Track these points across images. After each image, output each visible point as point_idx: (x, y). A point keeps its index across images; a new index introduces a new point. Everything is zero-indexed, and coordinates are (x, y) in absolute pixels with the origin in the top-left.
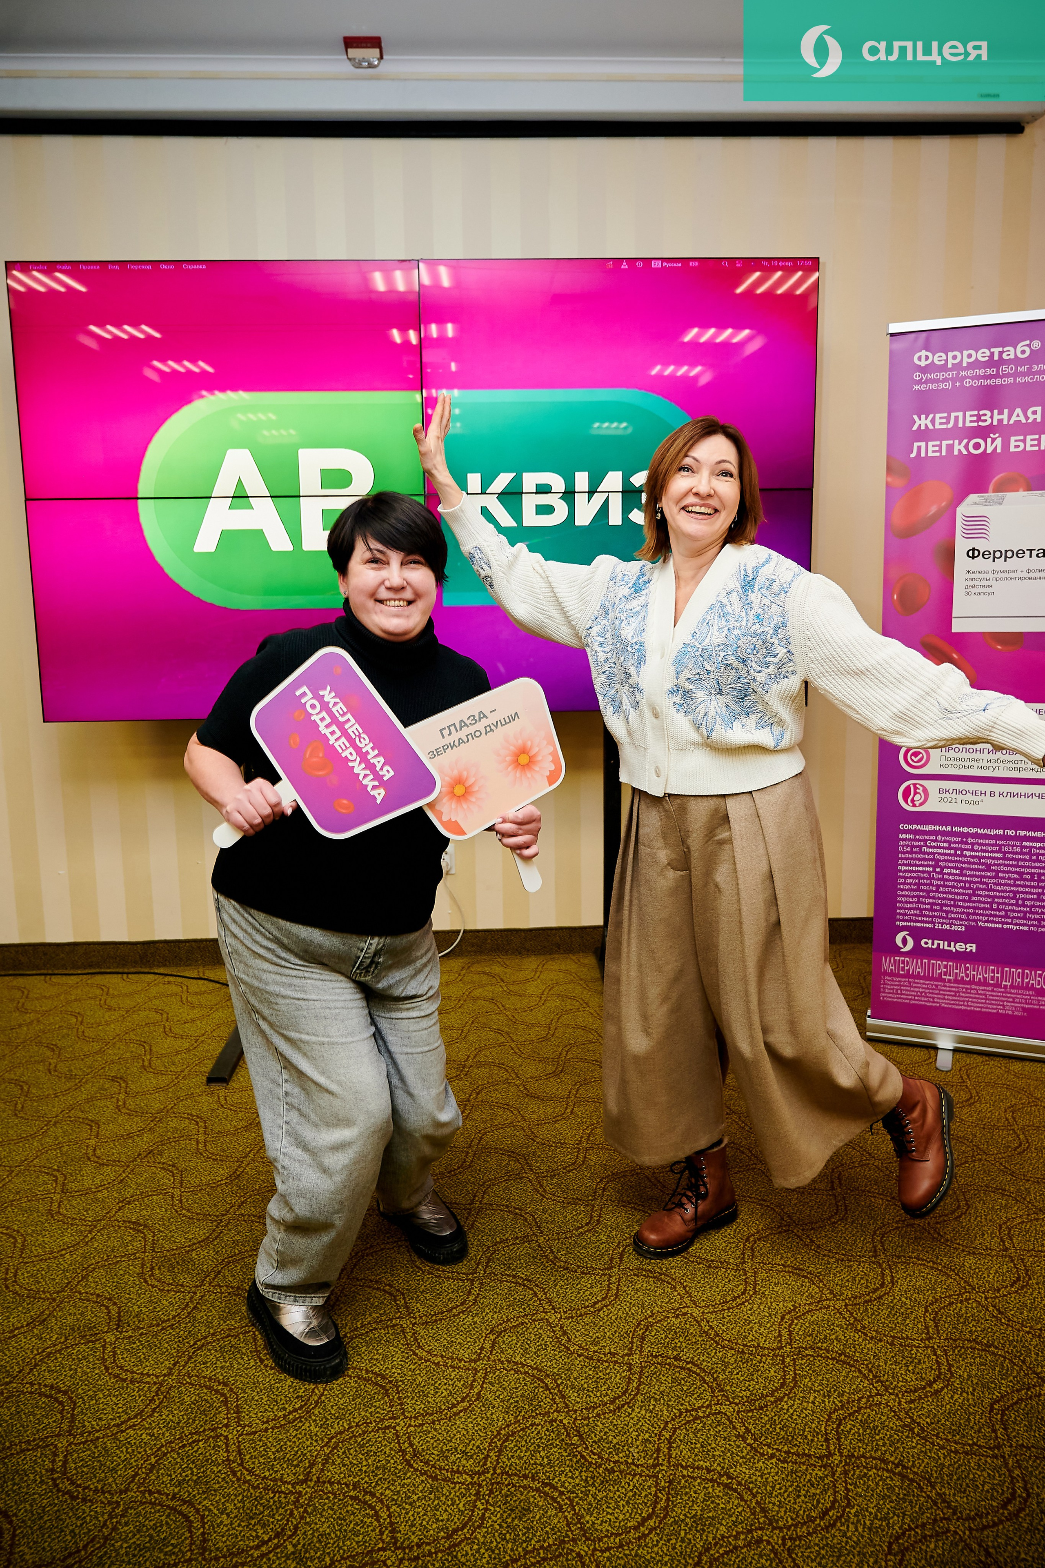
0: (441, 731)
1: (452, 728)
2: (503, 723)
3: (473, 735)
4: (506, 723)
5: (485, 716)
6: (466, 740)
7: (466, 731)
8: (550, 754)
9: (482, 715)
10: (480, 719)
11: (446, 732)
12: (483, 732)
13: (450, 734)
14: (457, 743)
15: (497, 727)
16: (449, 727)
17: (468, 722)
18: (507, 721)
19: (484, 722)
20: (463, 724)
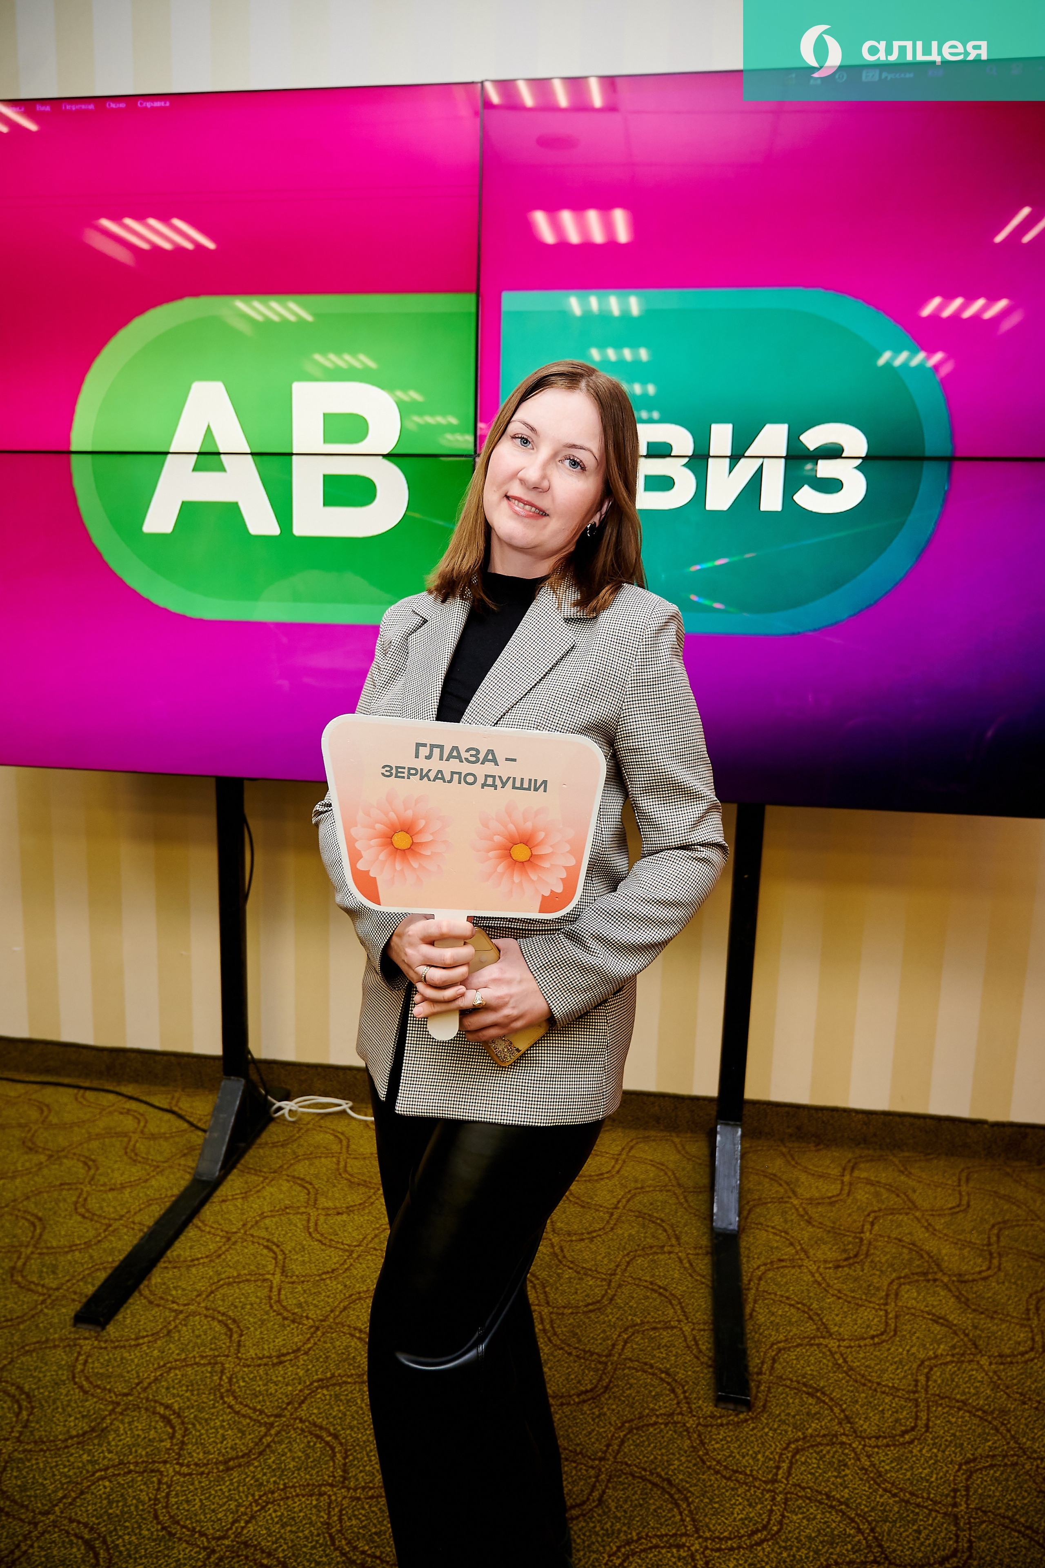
0: (418, 745)
1: (436, 751)
2: (518, 785)
3: (463, 778)
4: (521, 788)
5: (495, 761)
6: (448, 778)
7: (454, 765)
8: (568, 869)
9: (491, 757)
10: (485, 760)
11: (424, 751)
12: (481, 780)
13: (428, 757)
14: (432, 775)
15: (504, 785)
16: (432, 746)
17: (464, 755)
18: (526, 785)
19: (490, 768)
20: (455, 754)
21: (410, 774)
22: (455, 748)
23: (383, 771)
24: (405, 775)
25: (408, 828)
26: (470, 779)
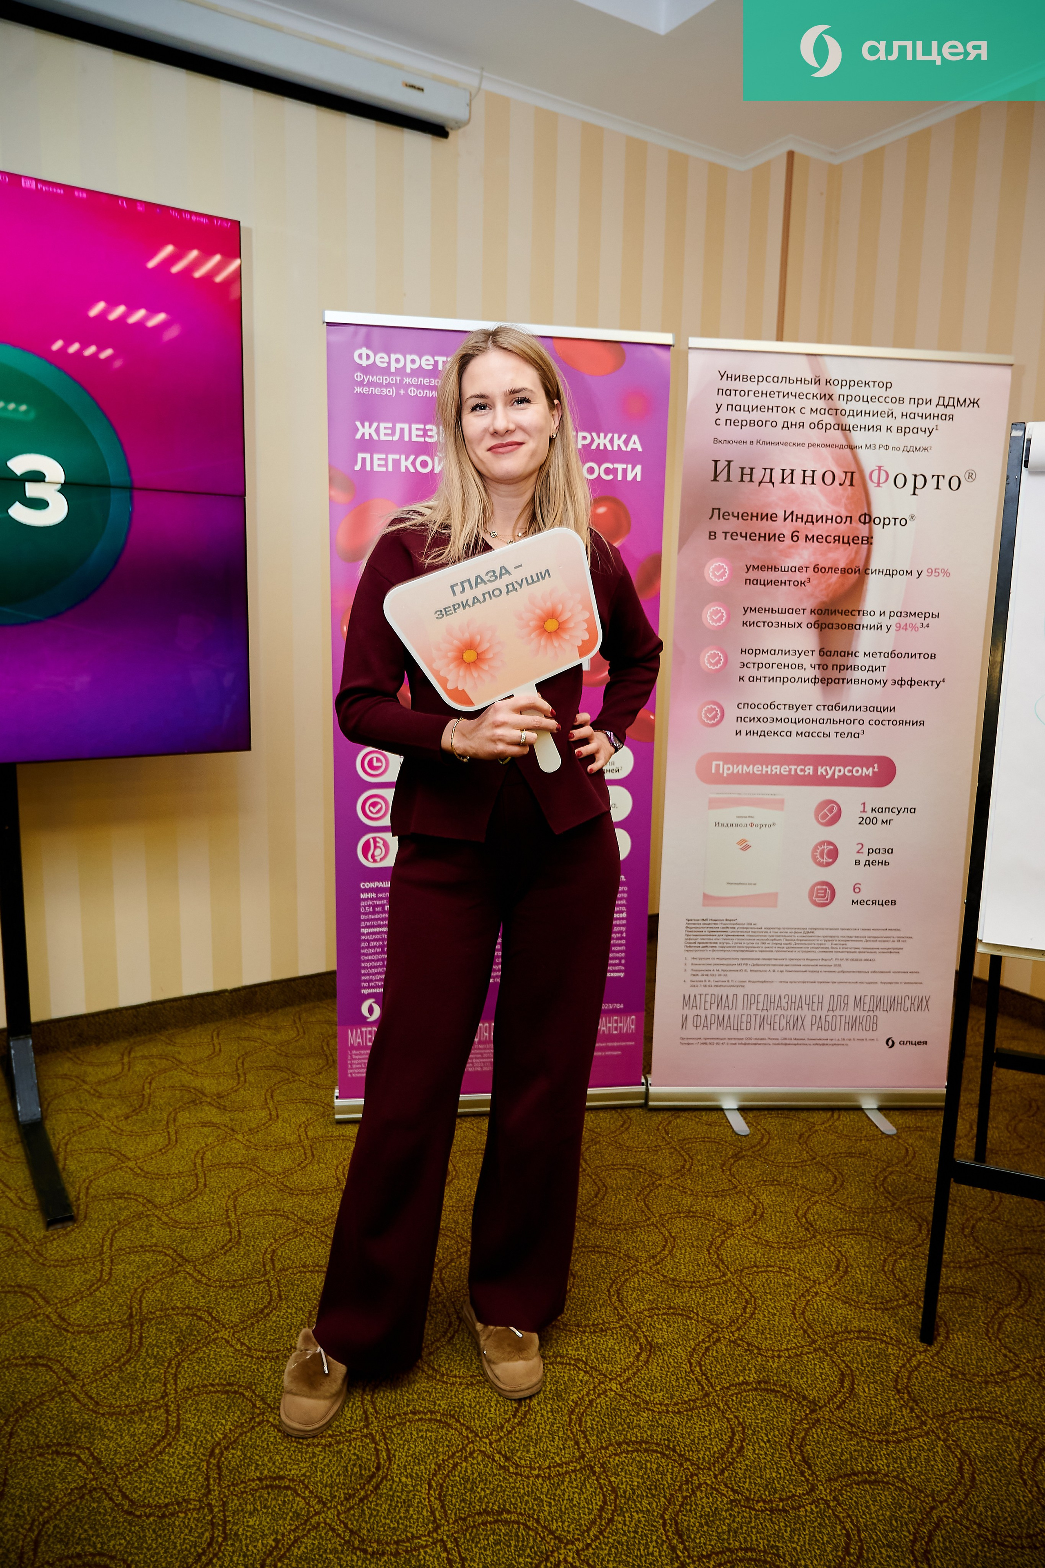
0: (452, 587)
1: (466, 585)
2: (530, 581)
3: (491, 594)
4: (533, 582)
5: (508, 572)
6: (481, 599)
7: (482, 588)
8: (586, 621)
9: (504, 571)
10: (501, 575)
11: (458, 589)
12: (504, 590)
13: (463, 591)
14: (470, 602)
15: (521, 585)
16: (462, 583)
17: (486, 578)
18: (535, 579)
19: (507, 579)
20: (479, 580)
21: (455, 609)
22: (479, 576)
23: (436, 615)
24: (453, 611)
25: (470, 645)
26: (497, 593)
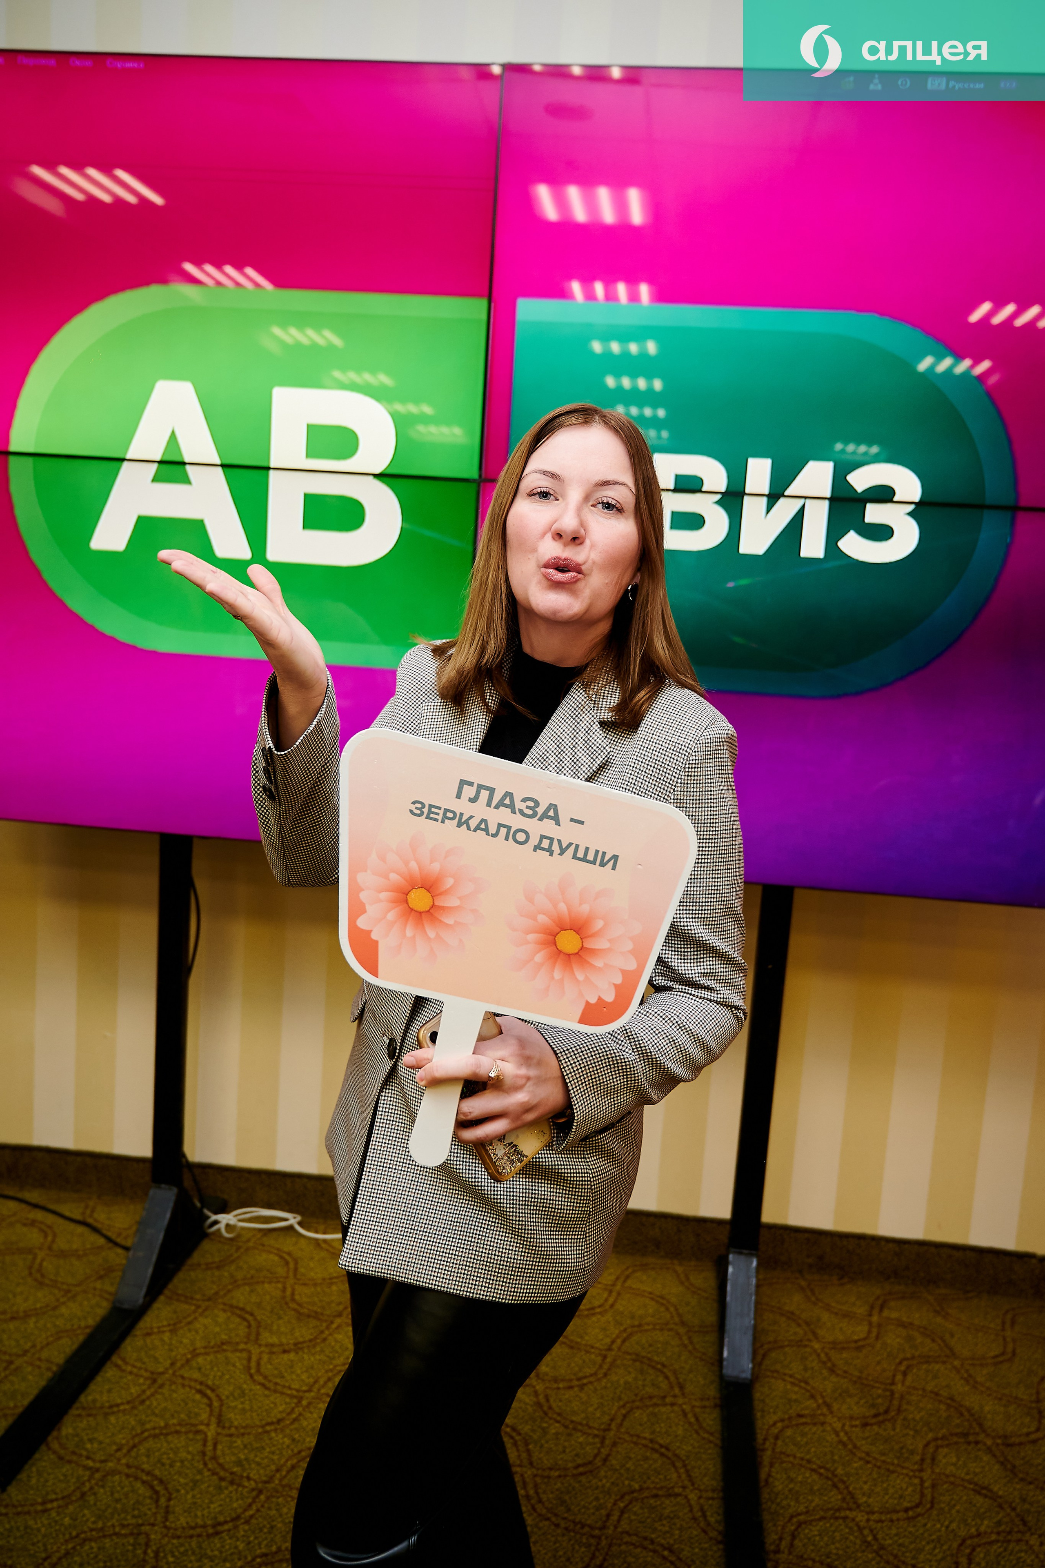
0: (463, 783)
1: (485, 794)
2: (580, 854)
3: (511, 834)
4: (584, 859)
5: (556, 819)
6: (493, 829)
7: (504, 816)
8: (624, 972)
9: (552, 814)
10: (545, 816)
11: (469, 792)
12: (533, 841)
13: (473, 800)
14: (473, 823)
15: (563, 851)
16: (480, 787)
17: (519, 805)
18: (590, 857)
19: (548, 827)
20: (507, 801)
21: (445, 817)
22: (509, 794)
23: (413, 807)
24: (440, 817)
25: (430, 885)
26: (521, 837)
